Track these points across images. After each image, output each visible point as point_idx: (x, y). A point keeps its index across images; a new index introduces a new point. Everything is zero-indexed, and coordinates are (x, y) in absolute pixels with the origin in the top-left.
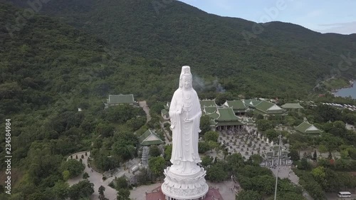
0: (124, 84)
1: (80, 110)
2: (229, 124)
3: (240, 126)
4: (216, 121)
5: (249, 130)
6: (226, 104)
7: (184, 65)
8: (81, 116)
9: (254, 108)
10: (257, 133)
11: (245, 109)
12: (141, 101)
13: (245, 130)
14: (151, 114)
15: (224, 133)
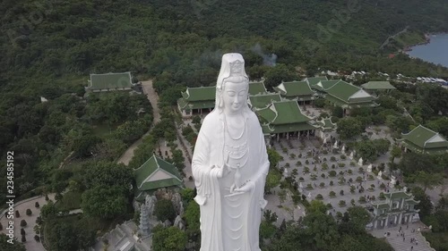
0: (117, 51)
1: (43, 100)
2: (291, 129)
3: (310, 131)
4: (272, 125)
5: (324, 137)
6: (281, 87)
7: (231, 51)
8: (43, 113)
9: (324, 93)
10: (340, 144)
11: (311, 96)
12: (144, 80)
13: (319, 139)
14: (161, 107)
15: (285, 145)
